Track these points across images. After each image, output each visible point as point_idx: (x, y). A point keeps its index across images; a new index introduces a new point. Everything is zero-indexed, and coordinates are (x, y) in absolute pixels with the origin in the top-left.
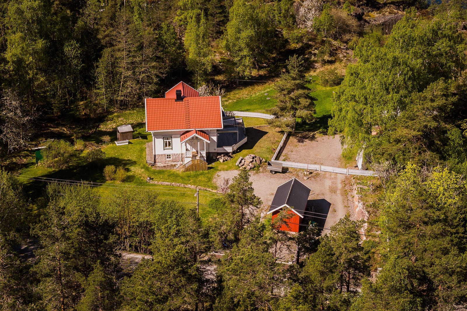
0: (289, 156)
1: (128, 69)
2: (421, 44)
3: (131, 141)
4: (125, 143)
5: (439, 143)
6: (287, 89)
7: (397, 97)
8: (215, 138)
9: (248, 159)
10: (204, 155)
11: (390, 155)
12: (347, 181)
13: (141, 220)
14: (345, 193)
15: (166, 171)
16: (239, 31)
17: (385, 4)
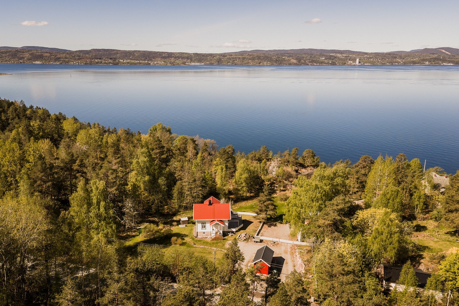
0: (264, 234)
1: (188, 191)
2: (328, 179)
3: (187, 225)
4: (184, 226)
5: (342, 228)
6: (263, 201)
7: (317, 204)
8: (227, 224)
9: (243, 235)
10: (222, 232)
11: (316, 234)
12: (293, 247)
13: (185, 266)
14: (292, 254)
15: (202, 240)
16: (241, 175)
17: (308, 166)
